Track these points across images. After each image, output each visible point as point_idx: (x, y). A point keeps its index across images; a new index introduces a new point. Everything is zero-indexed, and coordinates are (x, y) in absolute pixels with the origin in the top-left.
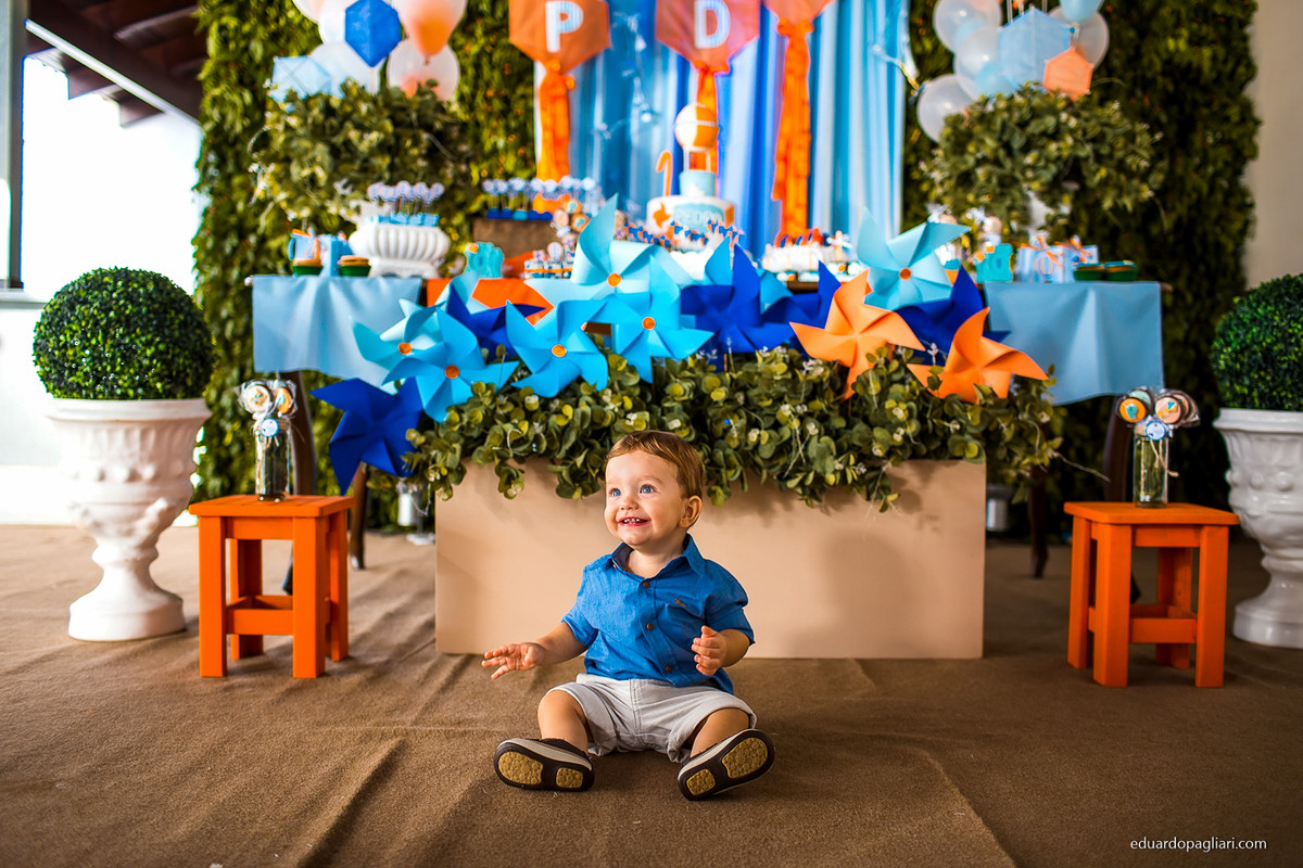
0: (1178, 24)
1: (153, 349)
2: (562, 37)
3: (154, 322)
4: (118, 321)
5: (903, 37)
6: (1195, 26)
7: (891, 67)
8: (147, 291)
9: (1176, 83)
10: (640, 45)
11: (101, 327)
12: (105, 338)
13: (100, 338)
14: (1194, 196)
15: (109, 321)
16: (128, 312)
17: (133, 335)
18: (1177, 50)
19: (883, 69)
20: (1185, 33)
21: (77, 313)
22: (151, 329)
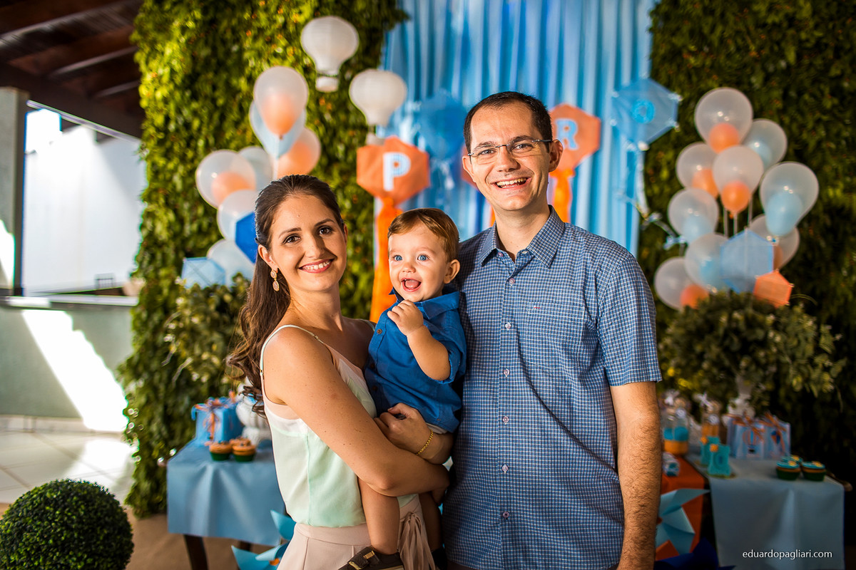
0: (837, 177)
1: (83, 563)
2: (395, 179)
3: (84, 543)
4: (55, 546)
5: (639, 184)
6: (848, 179)
7: (629, 207)
8: (79, 517)
9: (832, 218)
10: (449, 184)
11: (42, 553)
12: (44, 561)
13: (41, 560)
14: (842, 301)
15: (49, 547)
16: (63, 538)
17: (67, 557)
18: (835, 196)
19: (623, 207)
20: (841, 185)
21: (24, 540)
22: (81, 548)
